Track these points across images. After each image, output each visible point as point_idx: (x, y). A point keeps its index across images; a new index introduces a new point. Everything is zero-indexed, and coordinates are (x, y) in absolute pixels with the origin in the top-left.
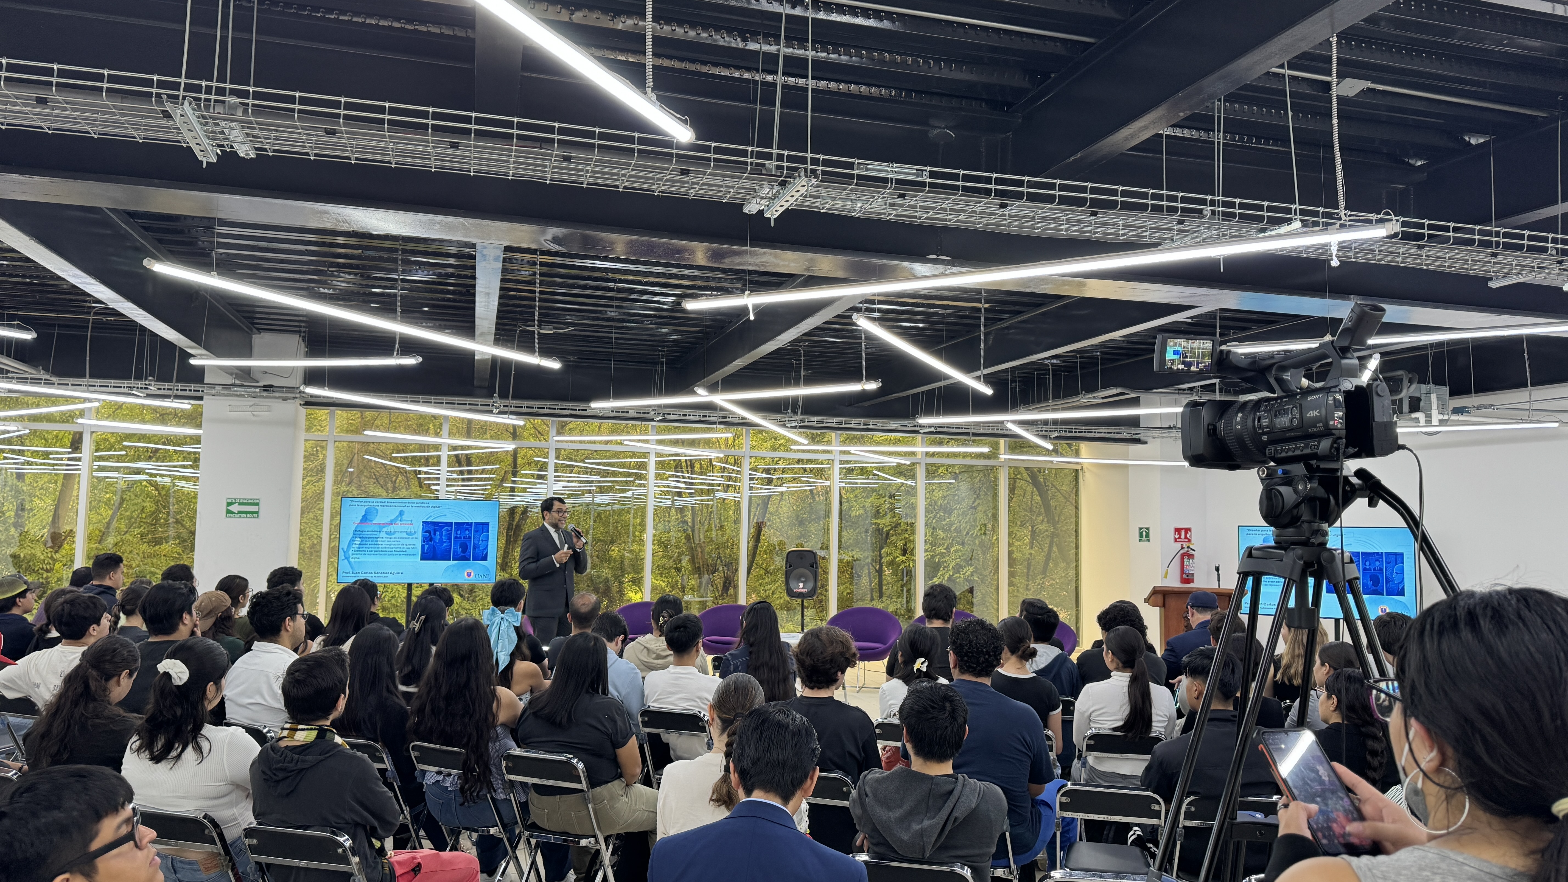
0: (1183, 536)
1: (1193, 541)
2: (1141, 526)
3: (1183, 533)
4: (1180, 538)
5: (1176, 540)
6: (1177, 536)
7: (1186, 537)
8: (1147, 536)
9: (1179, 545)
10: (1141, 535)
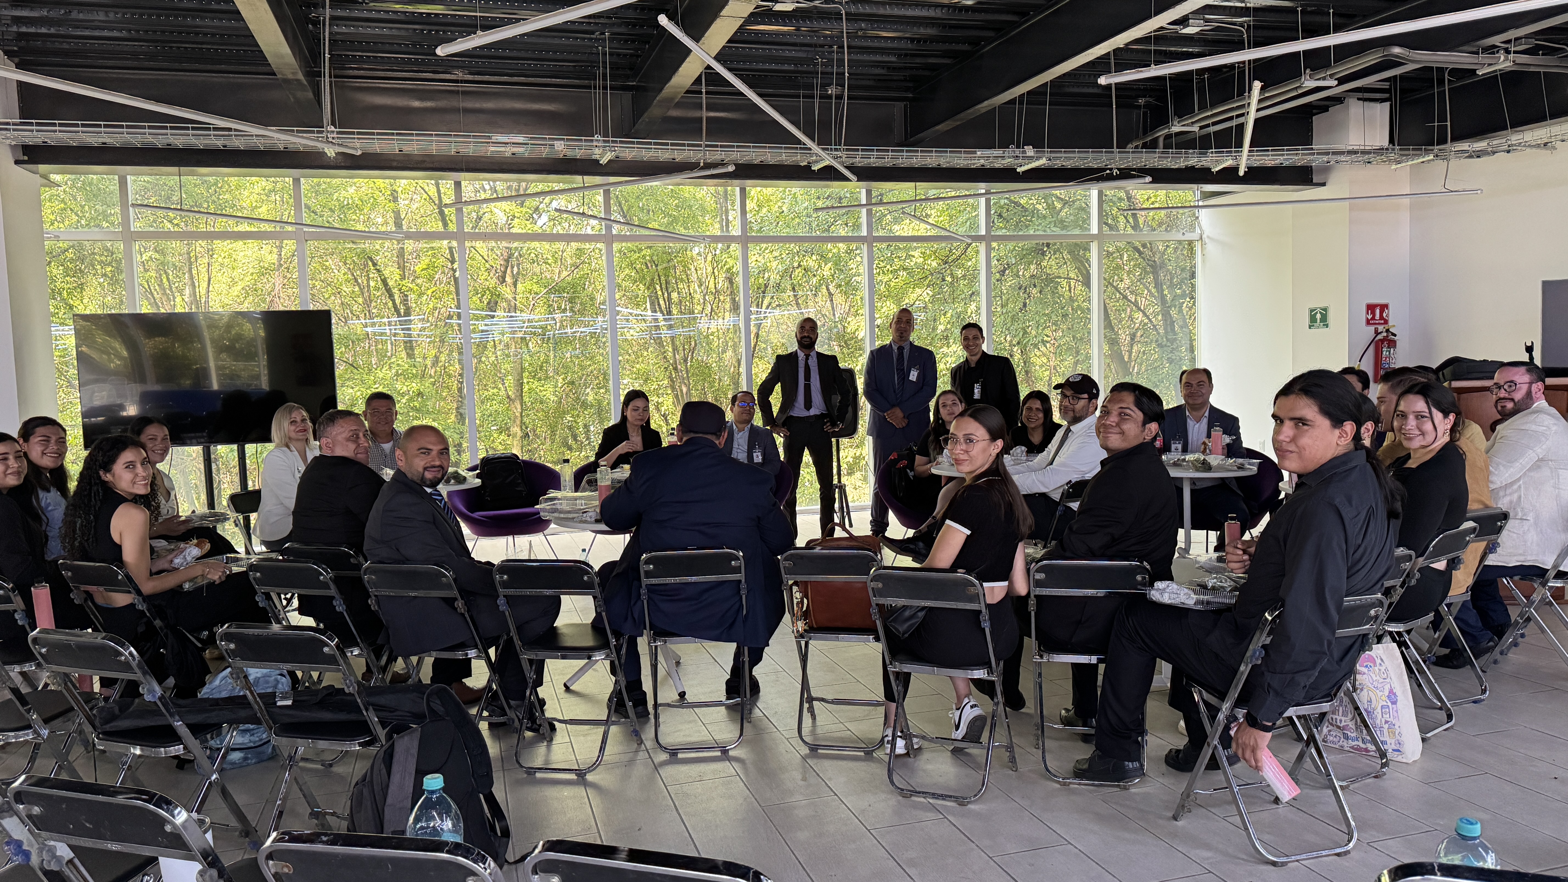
0: (1377, 316)
1: (1390, 323)
2: (1313, 306)
3: (1378, 311)
4: (1373, 318)
5: (1368, 322)
6: (1370, 317)
7: (1381, 317)
8: (1324, 319)
9: (1372, 329)
10: (1313, 319)
